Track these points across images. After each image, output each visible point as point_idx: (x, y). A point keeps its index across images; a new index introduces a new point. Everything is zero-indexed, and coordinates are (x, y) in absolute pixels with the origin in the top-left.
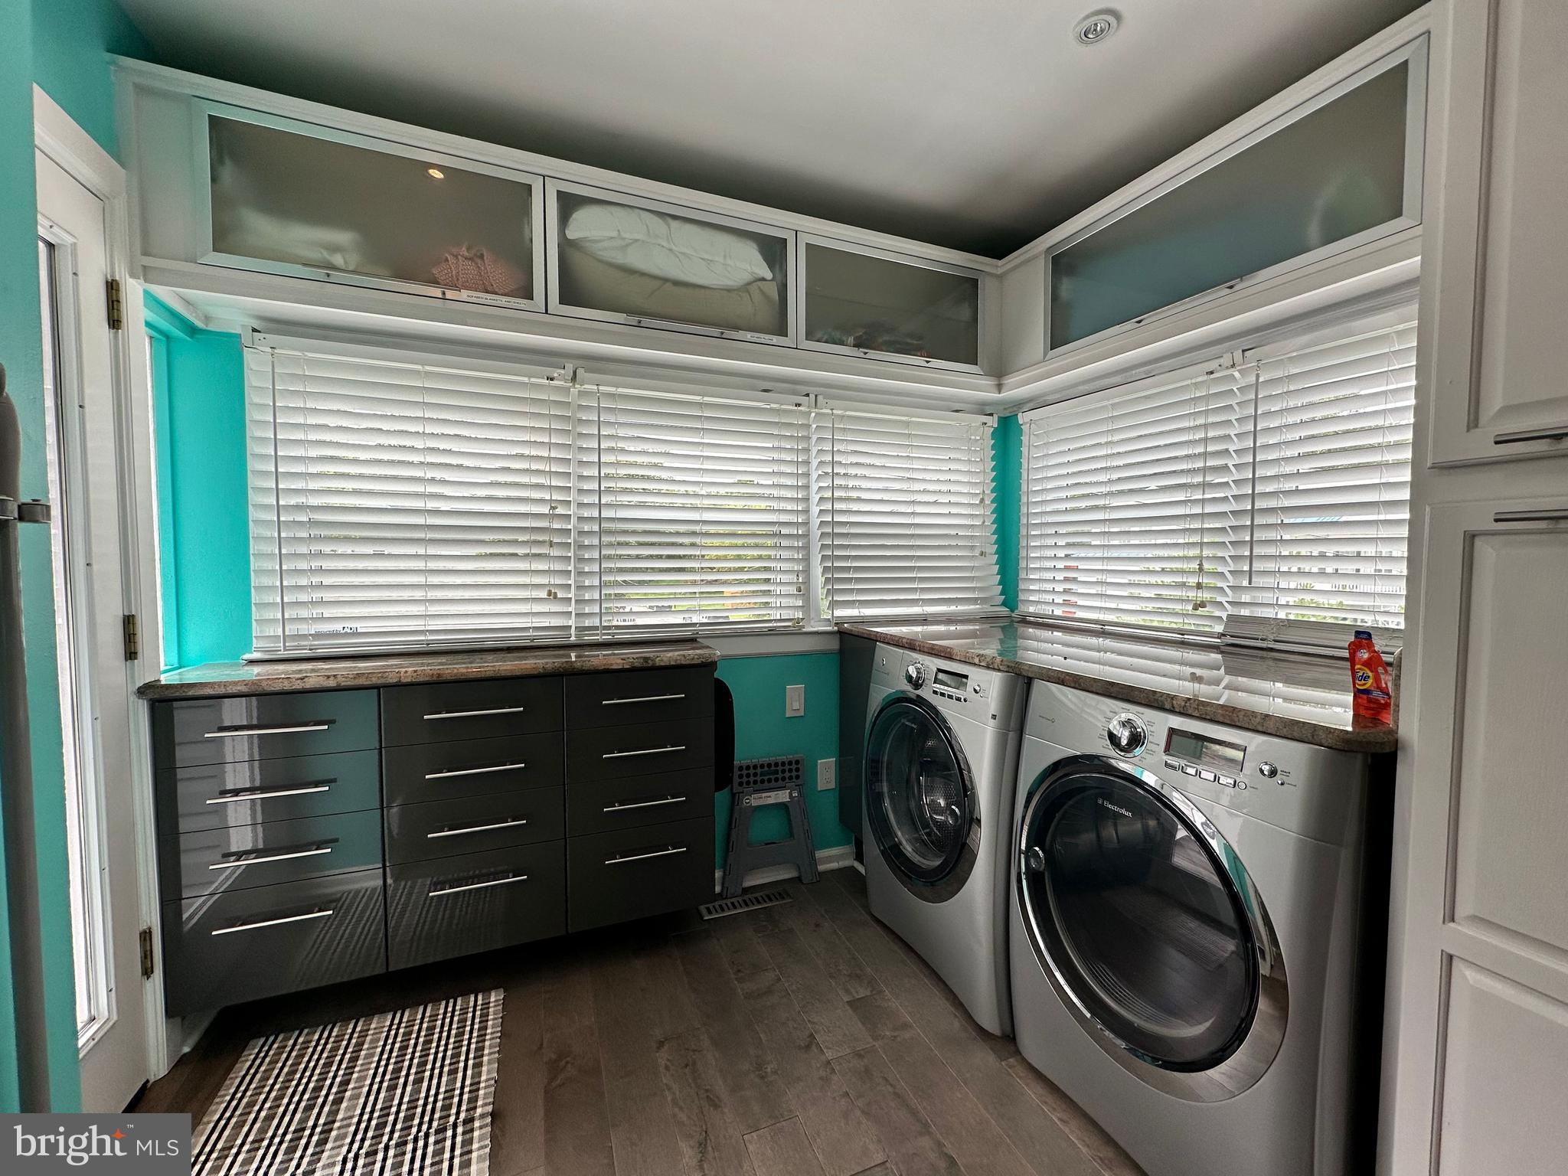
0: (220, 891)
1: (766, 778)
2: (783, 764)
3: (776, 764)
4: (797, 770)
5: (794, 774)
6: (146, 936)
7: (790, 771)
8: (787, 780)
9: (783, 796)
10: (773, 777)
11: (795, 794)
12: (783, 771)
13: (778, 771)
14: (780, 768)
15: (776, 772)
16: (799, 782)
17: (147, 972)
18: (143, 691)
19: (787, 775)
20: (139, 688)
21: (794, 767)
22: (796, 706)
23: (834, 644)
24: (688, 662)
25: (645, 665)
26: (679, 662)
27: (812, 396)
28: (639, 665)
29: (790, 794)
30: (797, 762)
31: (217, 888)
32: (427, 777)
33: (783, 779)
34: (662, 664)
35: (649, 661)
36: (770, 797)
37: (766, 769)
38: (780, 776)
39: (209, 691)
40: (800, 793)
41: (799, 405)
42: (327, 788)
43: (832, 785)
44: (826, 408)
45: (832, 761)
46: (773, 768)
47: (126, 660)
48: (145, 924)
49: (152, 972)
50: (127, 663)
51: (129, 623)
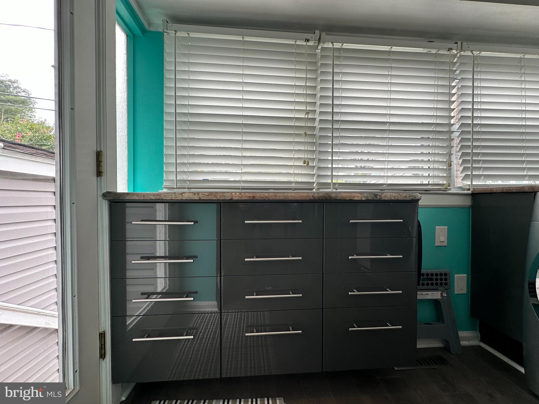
0: (142, 314)
1: (425, 282)
2: (437, 275)
3: (432, 275)
4: (446, 279)
5: (443, 282)
6: (102, 336)
7: (441, 279)
8: (439, 285)
9: (436, 295)
10: (430, 282)
11: (445, 295)
12: (437, 279)
13: (433, 278)
14: (434, 277)
15: (432, 279)
16: (446, 287)
17: (103, 356)
18: (105, 195)
19: (439, 282)
20: (103, 194)
21: (443, 277)
22: (442, 239)
23: (468, 202)
24: (403, 199)
25: (375, 199)
26: (396, 198)
27: (459, 43)
28: (371, 199)
29: (441, 294)
30: (446, 274)
31: (141, 313)
32: (246, 260)
33: (437, 284)
34: (386, 199)
35: (378, 197)
36: (428, 294)
37: (425, 276)
38: (434, 282)
39: (136, 197)
40: (447, 294)
41: (451, 49)
42: (192, 261)
43: (465, 291)
44: (468, 50)
45: (465, 276)
46: (430, 277)
47: (97, 176)
48: (103, 328)
49: (105, 357)
50: (98, 178)
51: (99, 155)
